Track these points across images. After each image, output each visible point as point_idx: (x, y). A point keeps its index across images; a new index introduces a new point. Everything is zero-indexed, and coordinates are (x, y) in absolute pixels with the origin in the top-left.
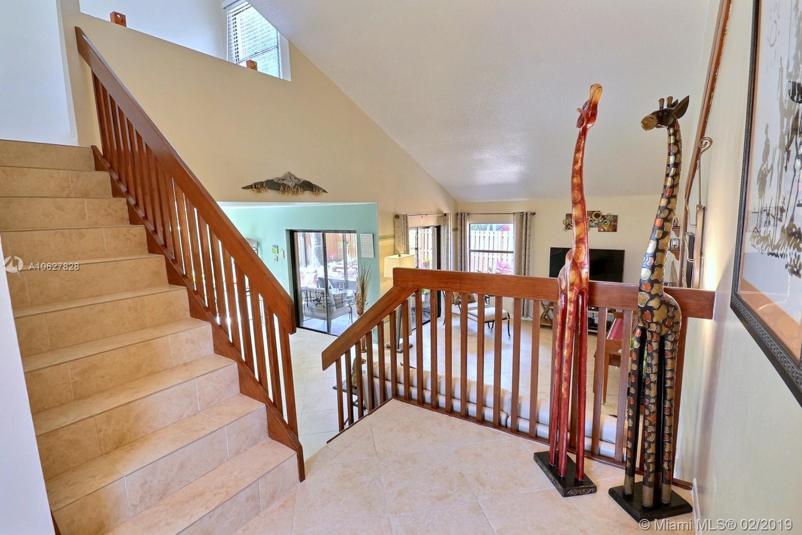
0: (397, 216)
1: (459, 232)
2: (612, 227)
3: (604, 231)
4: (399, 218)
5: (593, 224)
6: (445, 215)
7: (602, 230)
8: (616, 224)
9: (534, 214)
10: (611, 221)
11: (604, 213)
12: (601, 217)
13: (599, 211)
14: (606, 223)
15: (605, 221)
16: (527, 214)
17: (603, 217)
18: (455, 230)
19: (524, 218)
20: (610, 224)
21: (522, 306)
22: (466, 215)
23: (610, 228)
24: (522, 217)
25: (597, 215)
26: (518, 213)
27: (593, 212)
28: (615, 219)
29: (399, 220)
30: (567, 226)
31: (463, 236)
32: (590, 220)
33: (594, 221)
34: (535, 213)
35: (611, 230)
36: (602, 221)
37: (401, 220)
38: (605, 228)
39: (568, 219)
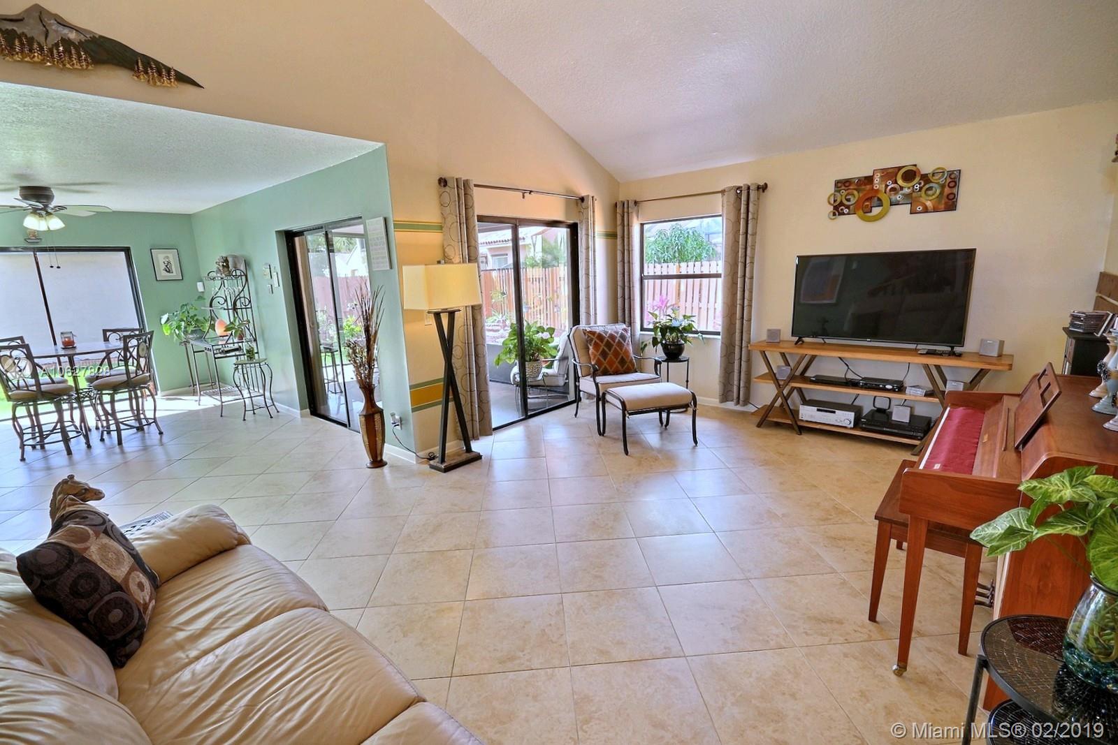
0: (443, 182)
1: (619, 241)
2: (945, 198)
3: (926, 210)
4: (445, 185)
5: (898, 197)
6: (582, 199)
7: (920, 208)
8: (955, 191)
9: (764, 188)
10: (943, 187)
11: (926, 169)
12: (917, 179)
13: (915, 165)
14: (930, 192)
15: (927, 186)
16: (749, 188)
17: (926, 178)
18: (611, 235)
19: (744, 198)
20: (941, 193)
21: (736, 383)
22: (631, 204)
23: (940, 202)
24: (738, 197)
25: (910, 175)
26: (731, 188)
27: (900, 168)
28: (954, 179)
29: (447, 189)
30: (836, 208)
31: (626, 247)
32: (893, 189)
33: (902, 188)
34: (766, 185)
35: (942, 206)
36: (921, 188)
37: (452, 191)
38: (929, 204)
39: (839, 191)
